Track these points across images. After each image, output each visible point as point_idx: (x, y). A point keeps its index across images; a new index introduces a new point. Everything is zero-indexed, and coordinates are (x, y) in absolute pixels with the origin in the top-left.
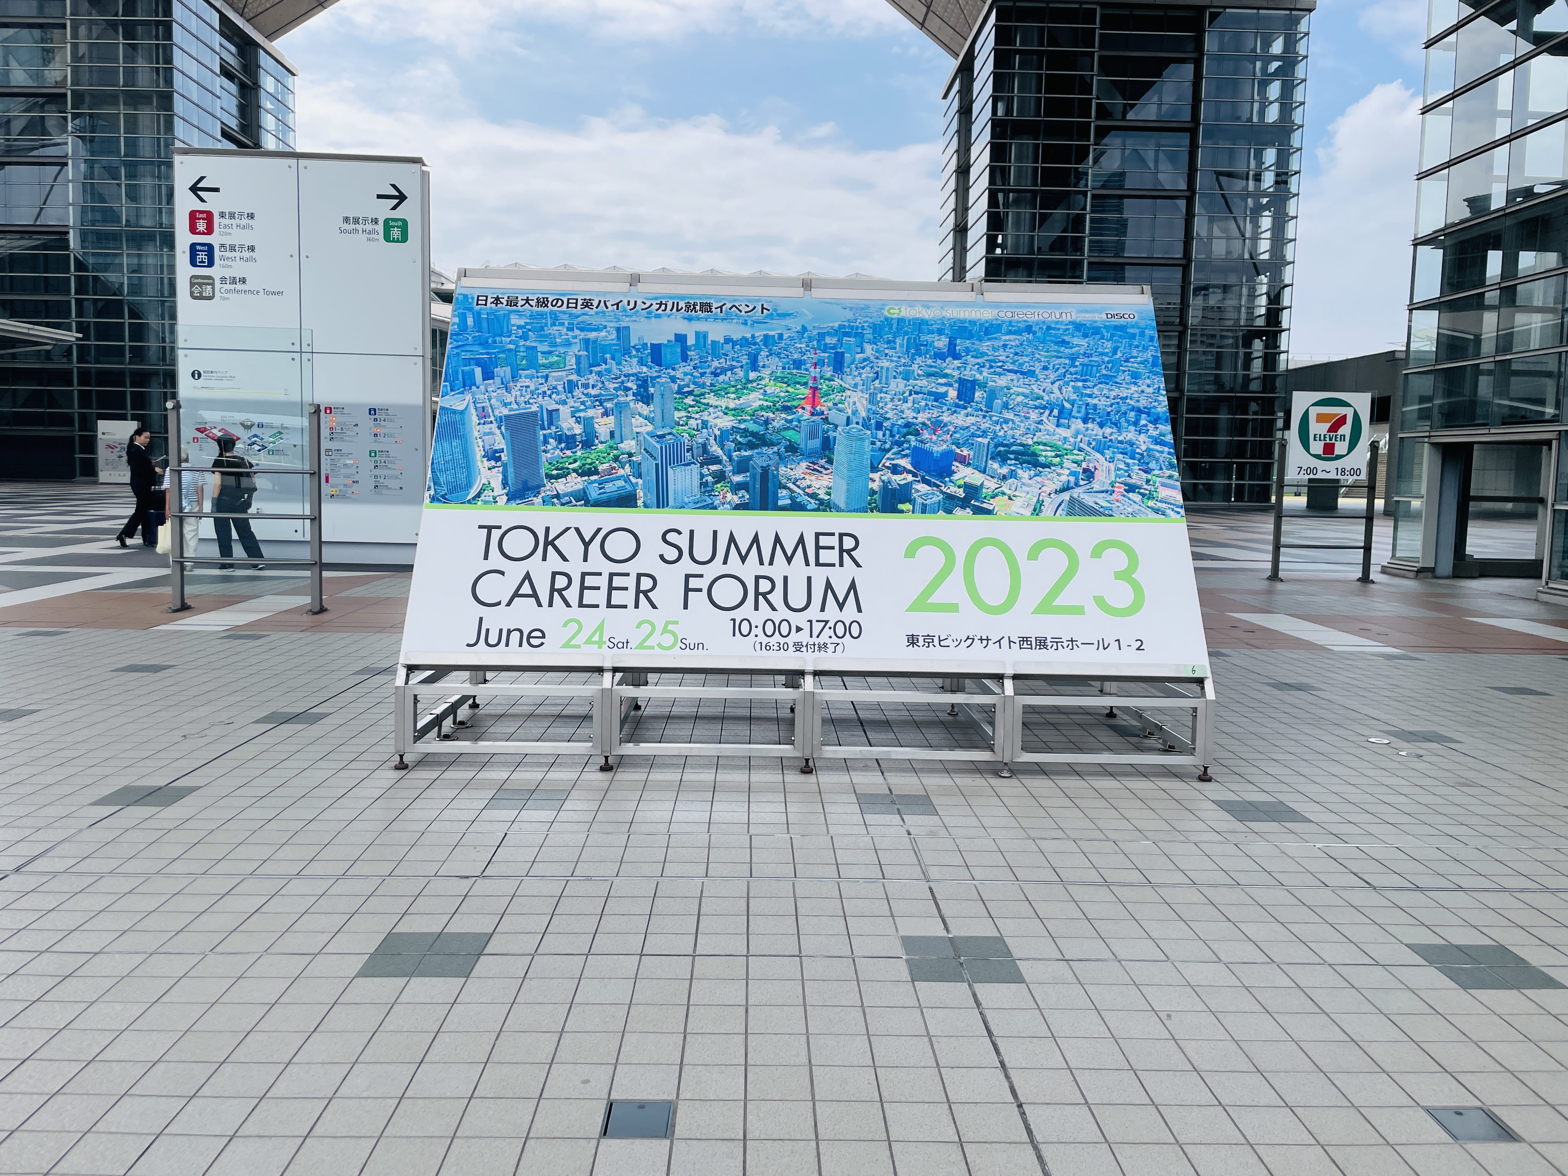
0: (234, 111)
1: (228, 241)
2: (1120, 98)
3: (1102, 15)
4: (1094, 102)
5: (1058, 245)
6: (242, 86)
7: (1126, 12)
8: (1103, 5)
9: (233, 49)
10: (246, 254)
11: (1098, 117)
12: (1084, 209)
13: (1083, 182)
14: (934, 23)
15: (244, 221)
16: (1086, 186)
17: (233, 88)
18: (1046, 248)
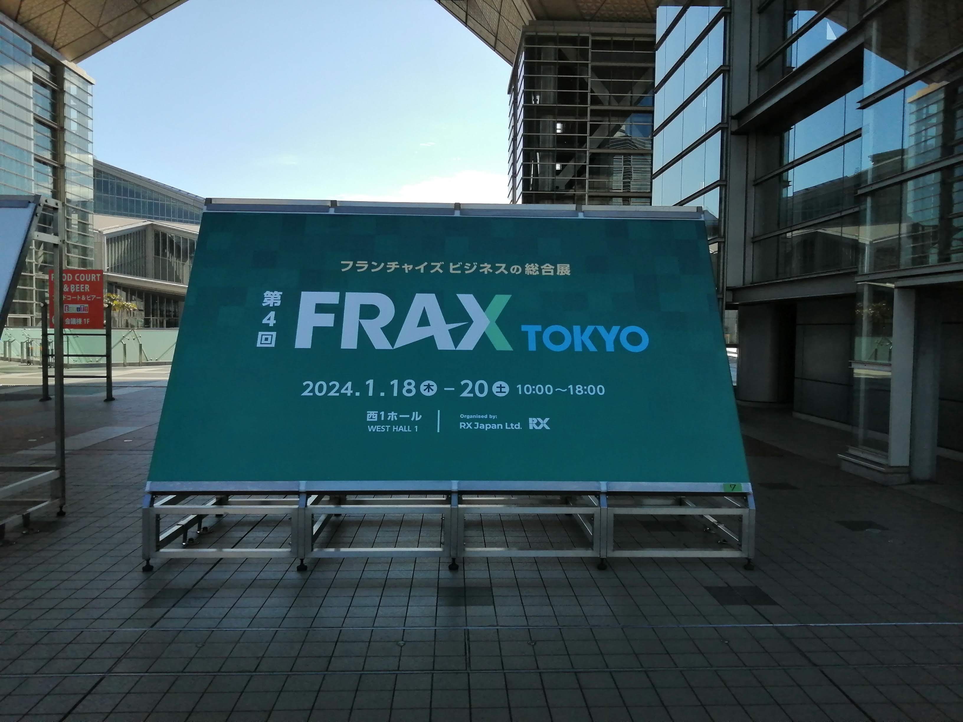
0: (49, 108)
2: (607, 91)
3: (592, 40)
4: (589, 95)
5: (570, 185)
6: (53, 92)
7: (608, 39)
8: (594, 35)
9: (47, 68)
11: (592, 104)
12: (586, 162)
13: (584, 146)
14: (500, 46)
16: (586, 148)
17: (47, 92)
18: (563, 187)
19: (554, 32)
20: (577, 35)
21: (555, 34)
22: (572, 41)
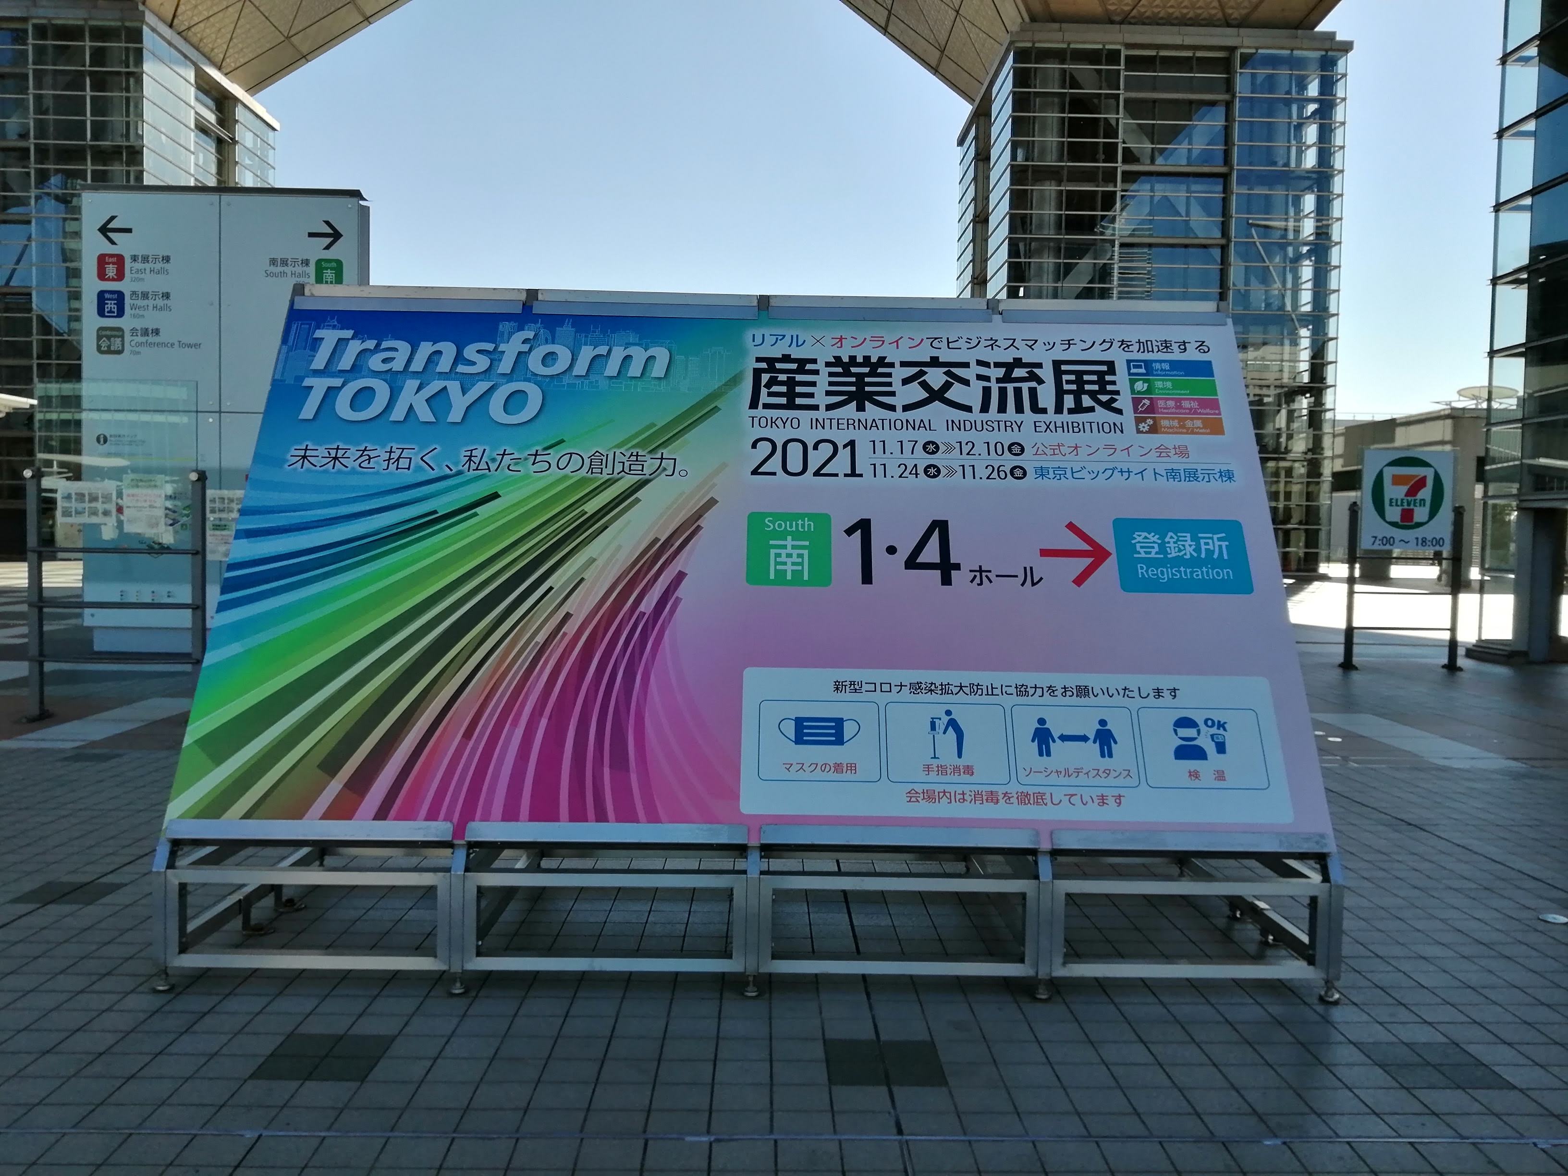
0: (211, 167)
1: (139, 287)
2: (1147, 141)
3: (1127, 57)
4: (1120, 146)
6: (220, 141)
7: (1153, 53)
8: (1129, 46)
9: (211, 103)
10: (160, 302)
11: (1125, 161)
12: (1112, 258)
13: (1110, 230)
14: (947, 67)
15: (159, 266)
16: (1114, 234)
17: (210, 143)
19: (1063, 42)
20: (1100, 47)
21: (1065, 46)
22: (1092, 56)
